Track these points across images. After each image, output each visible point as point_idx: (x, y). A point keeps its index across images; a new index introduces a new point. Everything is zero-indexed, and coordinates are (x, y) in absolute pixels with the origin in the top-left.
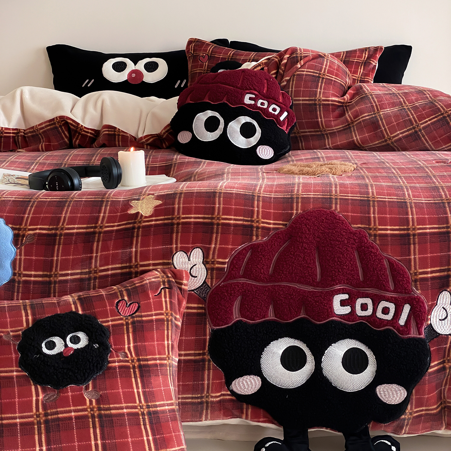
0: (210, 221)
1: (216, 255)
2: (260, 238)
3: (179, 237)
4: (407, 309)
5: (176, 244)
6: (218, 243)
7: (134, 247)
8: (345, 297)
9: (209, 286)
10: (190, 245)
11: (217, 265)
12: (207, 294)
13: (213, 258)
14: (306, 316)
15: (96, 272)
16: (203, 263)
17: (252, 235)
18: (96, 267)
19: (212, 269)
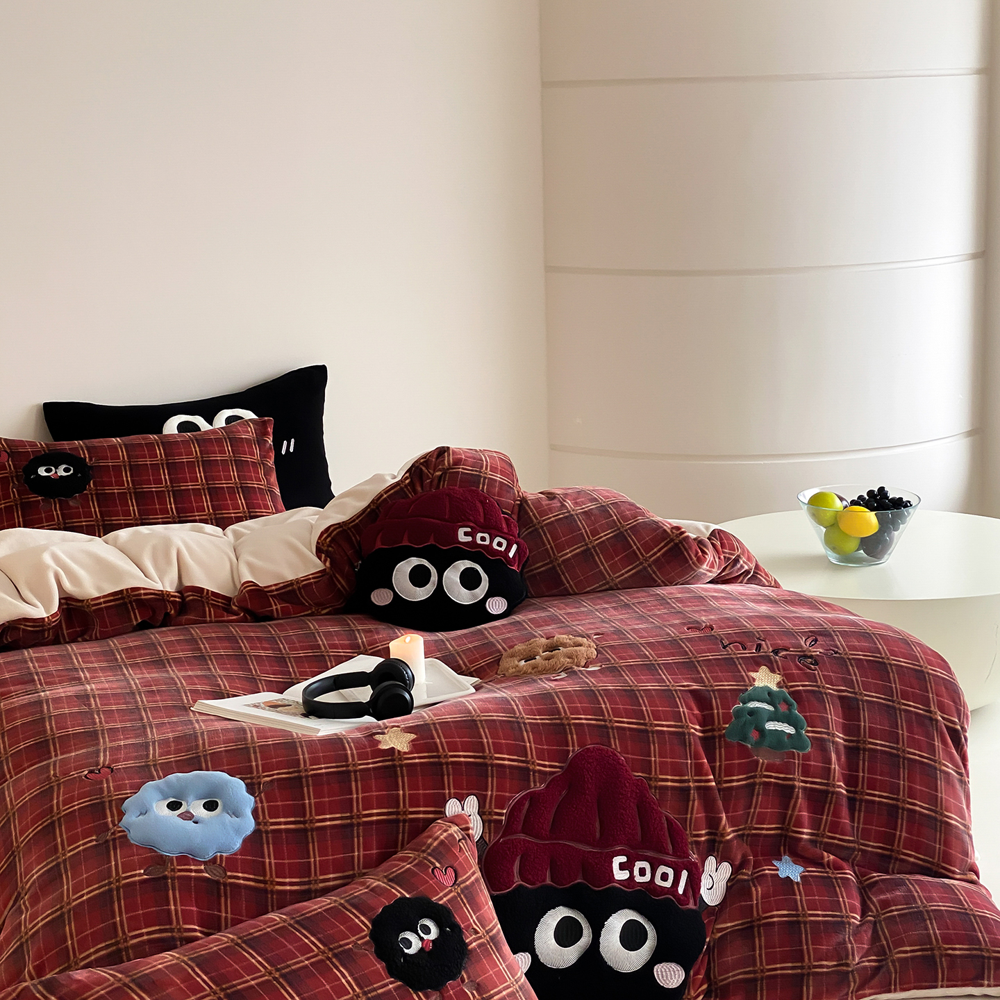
0: (482, 760)
1: (493, 804)
2: (538, 785)
3: (451, 781)
4: (685, 874)
5: (449, 789)
6: (495, 789)
7: (401, 789)
8: (623, 859)
9: (485, 842)
10: (465, 792)
11: (495, 817)
12: (484, 852)
13: (490, 807)
14: (582, 881)
15: (358, 817)
16: (478, 814)
17: (529, 781)
18: (358, 810)
19: (490, 821)
